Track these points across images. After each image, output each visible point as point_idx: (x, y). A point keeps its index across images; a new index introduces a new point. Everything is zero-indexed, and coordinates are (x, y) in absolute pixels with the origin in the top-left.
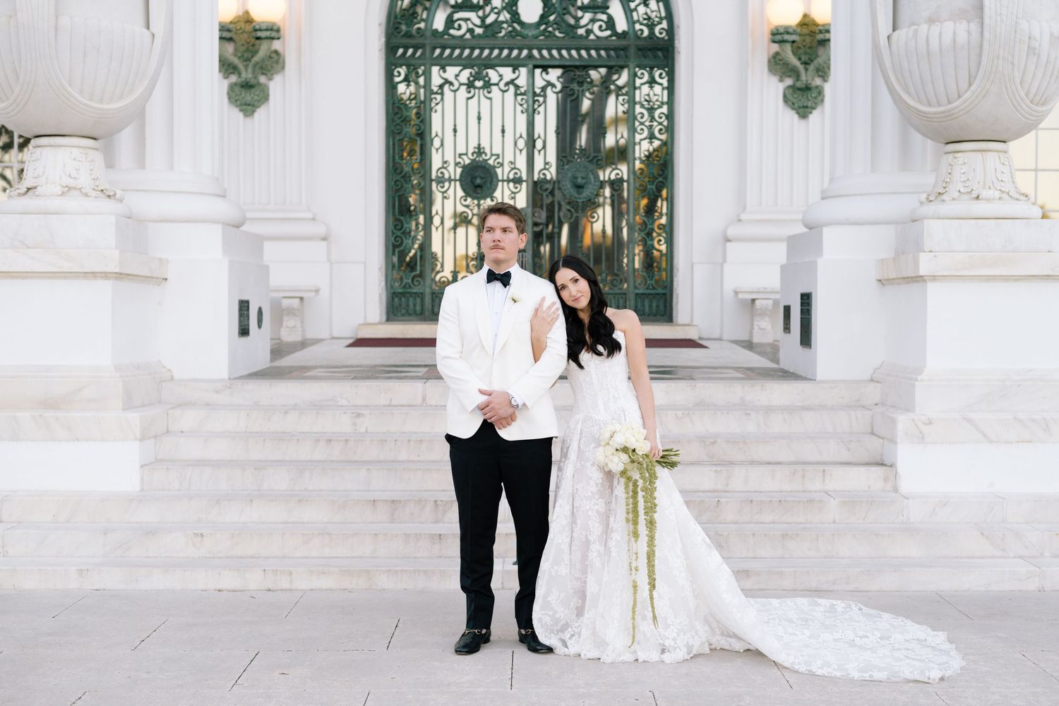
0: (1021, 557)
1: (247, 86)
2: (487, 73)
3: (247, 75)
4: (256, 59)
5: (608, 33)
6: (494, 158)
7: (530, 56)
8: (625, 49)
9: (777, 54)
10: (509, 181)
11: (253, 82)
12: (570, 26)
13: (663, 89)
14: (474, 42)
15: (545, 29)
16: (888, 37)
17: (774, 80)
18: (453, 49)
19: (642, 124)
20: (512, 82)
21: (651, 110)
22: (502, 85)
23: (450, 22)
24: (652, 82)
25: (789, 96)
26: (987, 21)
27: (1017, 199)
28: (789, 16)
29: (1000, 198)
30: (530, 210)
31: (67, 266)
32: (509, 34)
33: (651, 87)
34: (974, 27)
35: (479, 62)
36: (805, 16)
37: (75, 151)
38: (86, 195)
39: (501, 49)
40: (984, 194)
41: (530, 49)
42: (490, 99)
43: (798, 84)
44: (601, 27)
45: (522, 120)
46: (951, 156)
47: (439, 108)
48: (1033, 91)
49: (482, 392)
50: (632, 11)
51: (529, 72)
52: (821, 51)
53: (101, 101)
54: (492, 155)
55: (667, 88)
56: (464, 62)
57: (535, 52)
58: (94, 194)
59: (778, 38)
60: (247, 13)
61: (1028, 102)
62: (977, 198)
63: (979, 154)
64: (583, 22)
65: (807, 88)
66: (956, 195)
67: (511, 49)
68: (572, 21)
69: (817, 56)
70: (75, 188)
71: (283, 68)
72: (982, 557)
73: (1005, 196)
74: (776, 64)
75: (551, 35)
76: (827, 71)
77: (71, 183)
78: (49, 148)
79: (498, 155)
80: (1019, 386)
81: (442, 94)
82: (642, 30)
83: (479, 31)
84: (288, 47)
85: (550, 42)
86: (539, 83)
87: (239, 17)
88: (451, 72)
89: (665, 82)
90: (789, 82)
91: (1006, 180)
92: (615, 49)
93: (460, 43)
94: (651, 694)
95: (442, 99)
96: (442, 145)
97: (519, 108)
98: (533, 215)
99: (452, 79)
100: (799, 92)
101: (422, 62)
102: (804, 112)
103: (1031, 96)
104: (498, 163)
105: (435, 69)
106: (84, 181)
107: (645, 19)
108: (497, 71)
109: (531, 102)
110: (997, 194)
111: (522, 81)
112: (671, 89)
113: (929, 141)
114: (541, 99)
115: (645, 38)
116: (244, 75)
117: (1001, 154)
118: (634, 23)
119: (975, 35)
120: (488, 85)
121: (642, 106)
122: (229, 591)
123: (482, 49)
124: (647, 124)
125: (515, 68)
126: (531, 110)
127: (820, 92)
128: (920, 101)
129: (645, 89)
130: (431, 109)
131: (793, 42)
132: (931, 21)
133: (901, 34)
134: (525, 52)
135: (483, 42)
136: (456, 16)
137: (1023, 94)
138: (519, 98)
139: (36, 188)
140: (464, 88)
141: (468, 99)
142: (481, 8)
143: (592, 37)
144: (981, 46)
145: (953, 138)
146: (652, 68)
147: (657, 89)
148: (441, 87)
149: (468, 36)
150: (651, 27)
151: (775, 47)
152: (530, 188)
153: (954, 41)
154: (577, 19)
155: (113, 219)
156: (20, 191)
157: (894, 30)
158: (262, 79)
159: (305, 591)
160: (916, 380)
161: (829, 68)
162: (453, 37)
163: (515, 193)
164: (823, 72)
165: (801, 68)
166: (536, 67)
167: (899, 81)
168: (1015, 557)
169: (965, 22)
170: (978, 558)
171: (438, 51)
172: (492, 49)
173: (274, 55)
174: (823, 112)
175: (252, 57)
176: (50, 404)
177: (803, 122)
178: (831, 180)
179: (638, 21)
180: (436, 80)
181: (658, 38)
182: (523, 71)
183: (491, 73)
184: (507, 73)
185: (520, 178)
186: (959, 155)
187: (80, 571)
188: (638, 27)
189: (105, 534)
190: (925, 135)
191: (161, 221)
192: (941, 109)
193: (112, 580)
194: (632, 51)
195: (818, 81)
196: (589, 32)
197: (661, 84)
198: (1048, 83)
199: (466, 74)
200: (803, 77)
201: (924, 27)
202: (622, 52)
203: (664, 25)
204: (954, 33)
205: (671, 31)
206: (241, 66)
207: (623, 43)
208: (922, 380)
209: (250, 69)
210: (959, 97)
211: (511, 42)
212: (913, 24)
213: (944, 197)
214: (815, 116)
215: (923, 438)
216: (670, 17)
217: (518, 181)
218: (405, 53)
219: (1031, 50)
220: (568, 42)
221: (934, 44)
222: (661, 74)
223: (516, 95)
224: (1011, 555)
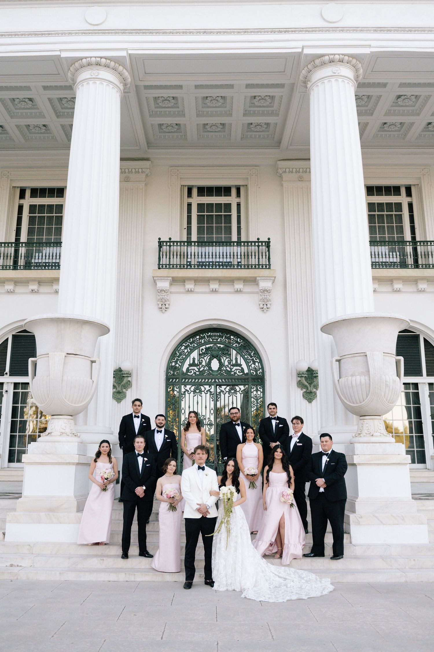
0: (398, 569)
1: (119, 392)
2: (200, 387)
3: (119, 389)
4: (122, 383)
5: (242, 373)
6: (203, 417)
7: (215, 382)
8: (247, 379)
9: (300, 380)
10: (208, 425)
11: (121, 391)
12: (229, 371)
13: (261, 393)
14: (196, 377)
15: (220, 372)
16: (338, 380)
17: (299, 390)
18: (189, 379)
19: (254, 404)
20: (209, 390)
21: (257, 400)
22: (205, 391)
23: (188, 370)
24: (257, 390)
25: (305, 395)
26: (371, 376)
27: (386, 436)
28: (304, 368)
29: (380, 436)
30: (215, 435)
31: (61, 461)
32: (208, 374)
33: (257, 392)
34: (367, 378)
35: (198, 384)
36: (309, 368)
37: (65, 420)
38: (68, 435)
39: (205, 379)
40: (375, 434)
41: (215, 379)
42: (201, 396)
43: (308, 391)
44: (239, 371)
45: (212, 403)
46: (362, 421)
47: (184, 399)
48: (389, 399)
49: (198, 504)
50: (250, 366)
51: (214, 387)
52: (315, 380)
53: (75, 403)
54: (202, 416)
55: (262, 392)
56: (193, 384)
57: (217, 380)
58: (71, 435)
59: (300, 375)
60: (120, 368)
61: (387, 402)
62: (372, 435)
63: (372, 420)
64: (233, 370)
65: (311, 392)
66: (365, 434)
67: (208, 379)
68: (229, 370)
69: (314, 382)
70: (64, 433)
71: (131, 386)
72: (384, 569)
73: (382, 435)
74: (300, 384)
75: (222, 374)
76: (317, 386)
77: (63, 431)
78: (56, 419)
79: (204, 416)
80: (392, 503)
81: (185, 395)
82: (253, 372)
83: (198, 373)
84: (133, 379)
85: (222, 377)
86: (218, 391)
87: (117, 369)
88: (188, 387)
89: (261, 390)
90: (304, 390)
91: (382, 429)
92: (244, 379)
93: (191, 377)
94: (267, 624)
95: (185, 396)
96: (185, 412)
97: (211, 399)
98: (216, 437)
99: (188, 389)
100: (309, 394)
101: (178, 384)
102: (310, 400)
103: (388, 400)
104: (204, 418)
105: (183, 386)
106: (68, 431)
107: (254, 369)
108: (204, 387)
109: (215, 397)
110: (379, 434)
111: (212, 390)
112: (264, 392)
113: (354, 415)
114: (219, 396)
115: (254, 375)
116: (118, 389)
117: (379, 420)
118: (250, 370)
119: (367, 381)
120: (201, 391)
121: (254, 399)
122: (113, 581)
123: (199, 379)
124: (256, 404)
125: (210, 386)
126: (215, 400)
127: (315, 394)
128: (350, 402)
129: (255, 393)
130: (181, 400)
131: (305, 377)
132: (352, 375)
133: (343, 380)
134: (213, 380)
135: (199, 377)
136: (190, 368)
137: (385, 400)
138: (211, 396)
139: (51, 433)
140: (192, 393)
141: (194, 396)
142: (199, 365)
143: (236, 375)
144: (370, 384)
145: (362, 415)
146: (257, 385)
147: (259, 393)
148: (185, 392)
149: (194, 375)
150: (256, 371)
151: (299, 379)
152: (215, 427)
153: (360, 382)
154: (231, 369)
155: (77, 444)
156: (46, 434)
157: (340, 378)
158: (124, 390)
159: (140, 582)
160: (356, 501)
161: (318, 386)
162: (189, 375)
163: (210, 429)
164: (316, 387)
165: (308, 385)
166: (217, 385)
167: (343, 396)
168: (395, 569)
169: (364, 376)
170: (382, 569)
171: (184, 380)
172: (202, 379)
173: (128, 382)
174: (317, 400)
175: (121, 383)
176: (52, 510)
177: (310, 404)
178: (321, 428)
179: (252, 369)
180: (183, 390)
181: (259, 375)
182: (213, 386)
183: (202, 387)
184: (207, 387)
185: (212, 423)
186: (365, 420)
187: (60, 573)
188: (252, 371)
189: (69, 559)
190: (353, 413)
191: (92, 443)
192: (357, 405)
193: (71, 577)
194: (250, 379)
195: (314, 390)
196: (235, 373)
197: (260, 391)
198: (393, 396)
199: (193, 388)
200: (309, 389)
201: (350, 378)
202: (247, 380)
203: (261, 371)
204: (360, 380)
205: (263, 373)
206: (117, 386)
207: (247, 377)
208: (358, 501)
209: (120, 387)
210: (364, 401)
211: (208, 377)
212: (346, 377)
213: (361, 435)
214: (314, 402)
215: (359, 523)
216: (263, 368)
217: (211, 425)
218: (172, 381)
219: (387, 385)
220: (228, 377)
221: (354, 383)
222: (260, 387)
223: (210, 395)
224: (394, 568)
